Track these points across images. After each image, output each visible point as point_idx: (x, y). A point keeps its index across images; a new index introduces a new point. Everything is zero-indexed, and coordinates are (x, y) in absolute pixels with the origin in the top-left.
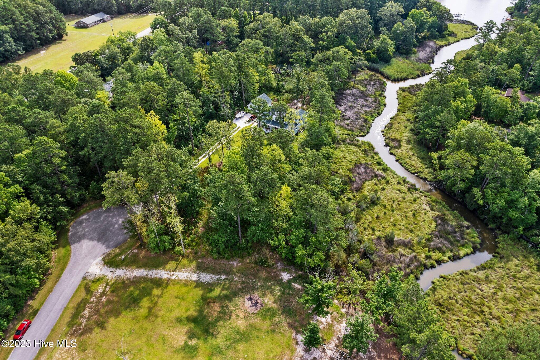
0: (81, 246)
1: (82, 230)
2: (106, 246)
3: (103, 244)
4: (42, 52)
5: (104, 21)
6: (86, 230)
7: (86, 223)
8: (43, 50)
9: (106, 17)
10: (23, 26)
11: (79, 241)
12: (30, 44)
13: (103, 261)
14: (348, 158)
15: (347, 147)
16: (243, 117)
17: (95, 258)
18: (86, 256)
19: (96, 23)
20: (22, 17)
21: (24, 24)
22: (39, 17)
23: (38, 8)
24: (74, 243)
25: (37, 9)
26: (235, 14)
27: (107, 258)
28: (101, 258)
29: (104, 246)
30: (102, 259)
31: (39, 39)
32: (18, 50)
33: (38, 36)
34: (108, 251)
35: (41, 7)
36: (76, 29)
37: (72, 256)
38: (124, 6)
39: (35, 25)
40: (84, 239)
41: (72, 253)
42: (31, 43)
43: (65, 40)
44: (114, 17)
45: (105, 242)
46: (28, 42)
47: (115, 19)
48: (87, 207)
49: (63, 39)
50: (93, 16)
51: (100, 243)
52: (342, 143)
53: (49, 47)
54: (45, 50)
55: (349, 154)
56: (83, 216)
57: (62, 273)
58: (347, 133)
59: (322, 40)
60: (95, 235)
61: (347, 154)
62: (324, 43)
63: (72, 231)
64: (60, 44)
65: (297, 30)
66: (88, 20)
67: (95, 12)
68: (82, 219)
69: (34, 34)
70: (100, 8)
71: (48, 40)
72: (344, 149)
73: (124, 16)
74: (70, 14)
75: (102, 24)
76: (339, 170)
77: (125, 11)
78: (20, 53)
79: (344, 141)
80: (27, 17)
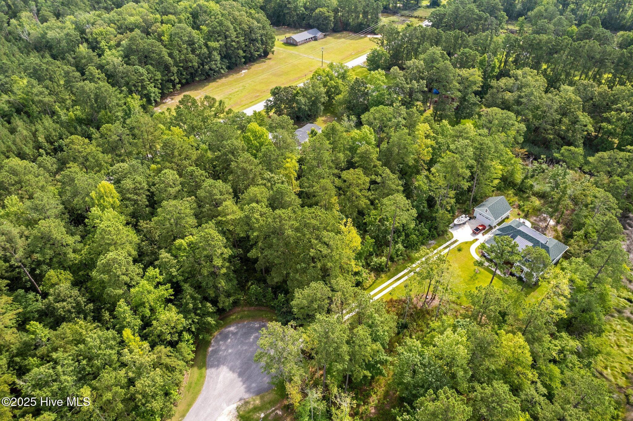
0: (218, 375)
1: (225, 350)
2: (246, 388)
3: (244, 383)
4: (243, 71)
5: (315, 39)
6: (230, 351)
7: (231, 340)
8: (245, 69)
9: (319, 34)
10: (233, 43)
11: (218, 366)
12: (234, 62)
13: (238, 411)
14: (625, 350)
15: (625, 325)
16: (464, 224)
17: (229, 403)
18: (220, 395)
19: (306, 41)
20: (235, 33)
21: (234, 41)
22: (250, 32)
23: (253, 23)
24: (212, 367)
25: (251, 25)
26: (480, 60)
27: (242, 409)
28: (235, 406)
29: (244, 386)
30: (237, 408)
31: (244, 57)
32: (222, 68)
33: (244, 54)
34: (247, 396)
35: (256, 23)
36: (283, 46)
37: (204, 388)
38: (341, 23)
39: (245, 42)
40: (223, 364)
41: (206, 383)
42: (236, 61)
43: (270, 59)
44: (328, 35)
45: (247, 380)
46: (234, 60)
47: (328, 37)
48: (238, 312)
49: (269, 57)
50: (306, 32)
51: (240, 379)
52: (616, 315)
53: (252, 65)
54: (247, 69)
55: (627, 340)
56: (230, 327)
57: (187, 410)
58: (627, 297)
59: (608, 121)
60: (238, 363)
61: (623, 340)
62: (610, 127)
63: (213, 346)
64: (263, 64)
65: (570, 101)
66: (300, 36)
67: (308, 27)
68: (229, 332)
69: (241, 52)
70: (315, 24)
71: (253, 58)
72: (618, 327)
73: (339, 35)
74: (283, 25)
75: (313, 43)
76: (606, 368)
77: (341, 29)
78: (223, 72)
79: (619, 312)
80: (239, 33)
